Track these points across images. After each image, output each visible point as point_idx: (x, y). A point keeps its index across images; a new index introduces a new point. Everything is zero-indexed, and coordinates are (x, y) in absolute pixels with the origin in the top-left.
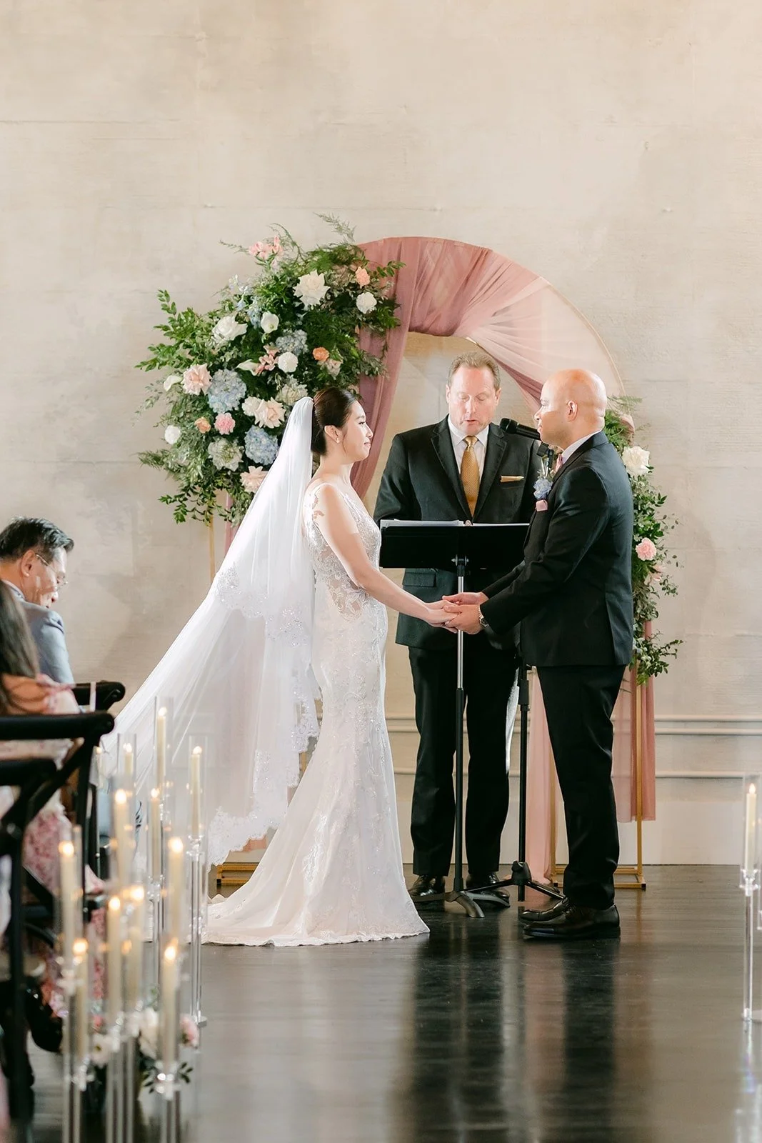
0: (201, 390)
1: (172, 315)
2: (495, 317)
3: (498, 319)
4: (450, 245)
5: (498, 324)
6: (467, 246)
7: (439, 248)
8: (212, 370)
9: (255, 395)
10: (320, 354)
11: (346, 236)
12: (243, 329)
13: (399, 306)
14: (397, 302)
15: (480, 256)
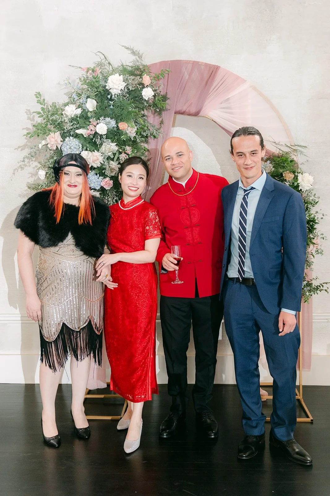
0: (57, 146)
1: (43, 106)
2: (223, 104)
3: (224, 105)
4: (195, 64)
5: (224, 108)
6: (206, 65)
7: (190, 66)
8: (64, 136)
9: (86, 150)
10: (123, 126)
11: (137, 57)
12: (79, 111)
13: (169, 99)
14: (168, 96)
15: (213, 71)
